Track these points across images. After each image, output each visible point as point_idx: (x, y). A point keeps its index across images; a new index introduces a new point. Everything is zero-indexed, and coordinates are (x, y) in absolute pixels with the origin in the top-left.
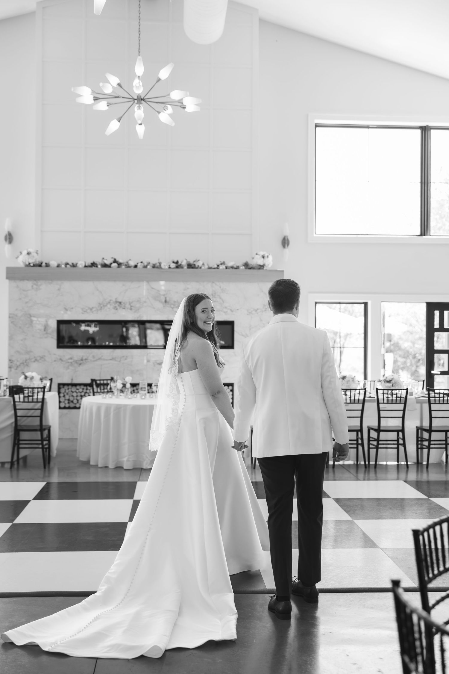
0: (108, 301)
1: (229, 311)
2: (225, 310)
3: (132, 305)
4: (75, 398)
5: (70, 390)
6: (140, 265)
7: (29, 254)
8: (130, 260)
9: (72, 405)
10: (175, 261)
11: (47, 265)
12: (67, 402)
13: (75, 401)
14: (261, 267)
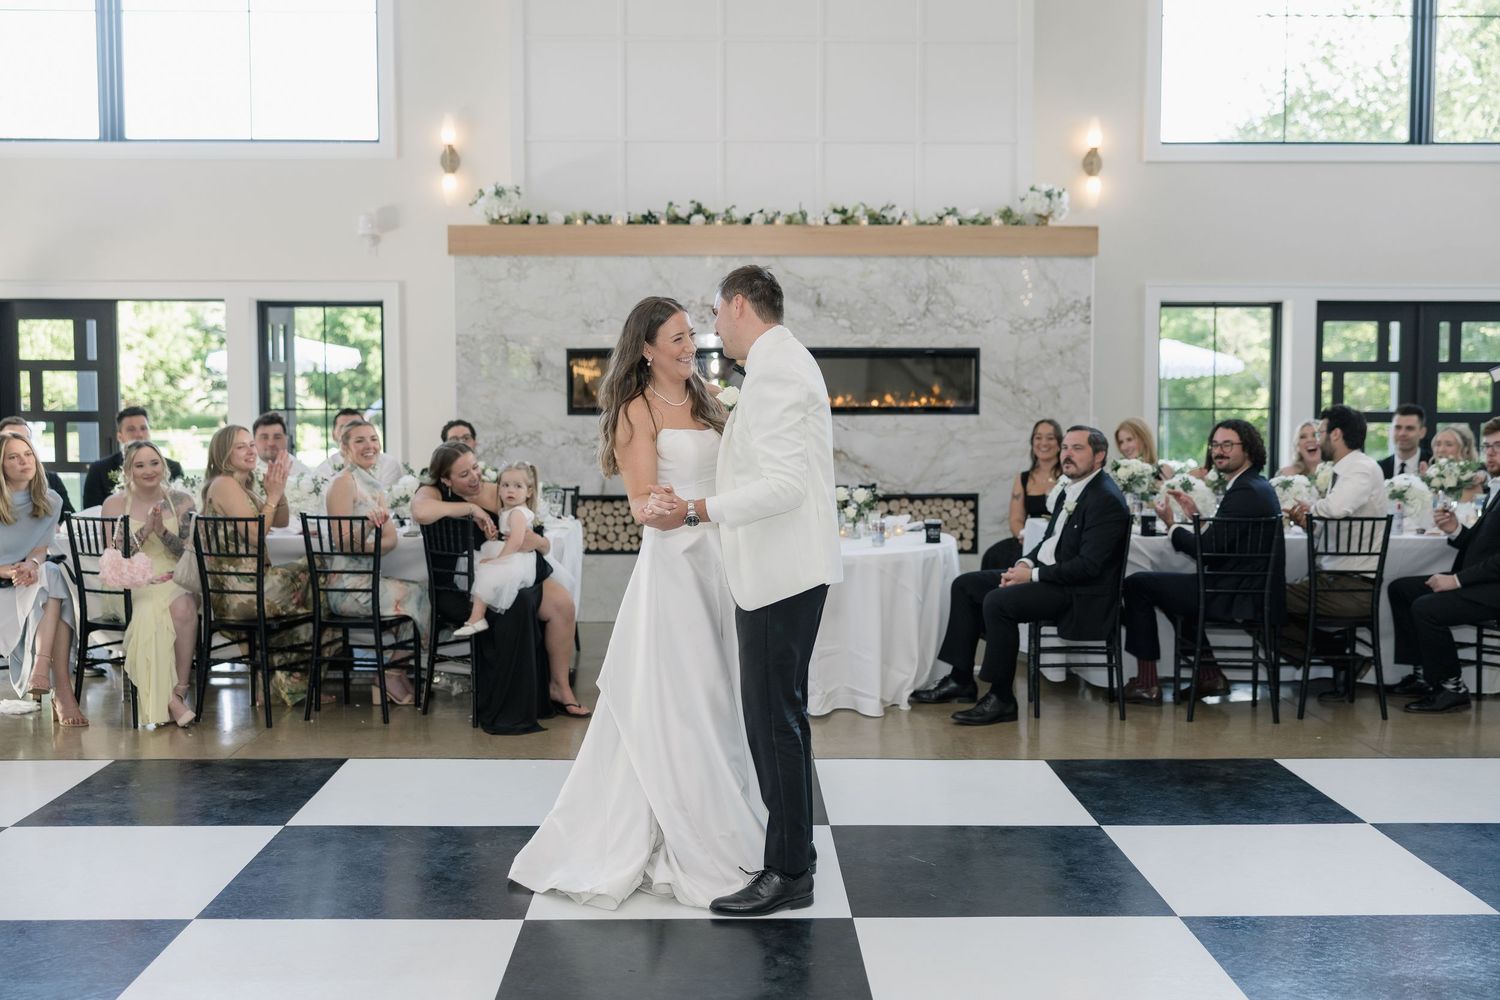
1: (967, 324)
2: (958, 323)
4: (611, 529)
5: (599, 511)
6: (757, 219)
7: (499, 193)
8: (734, 207)
9: (604, 546)
10: (839, 208)
11: (542, 221)
12: (591, 537)
13: (612, 537)
14: (1042, 219)
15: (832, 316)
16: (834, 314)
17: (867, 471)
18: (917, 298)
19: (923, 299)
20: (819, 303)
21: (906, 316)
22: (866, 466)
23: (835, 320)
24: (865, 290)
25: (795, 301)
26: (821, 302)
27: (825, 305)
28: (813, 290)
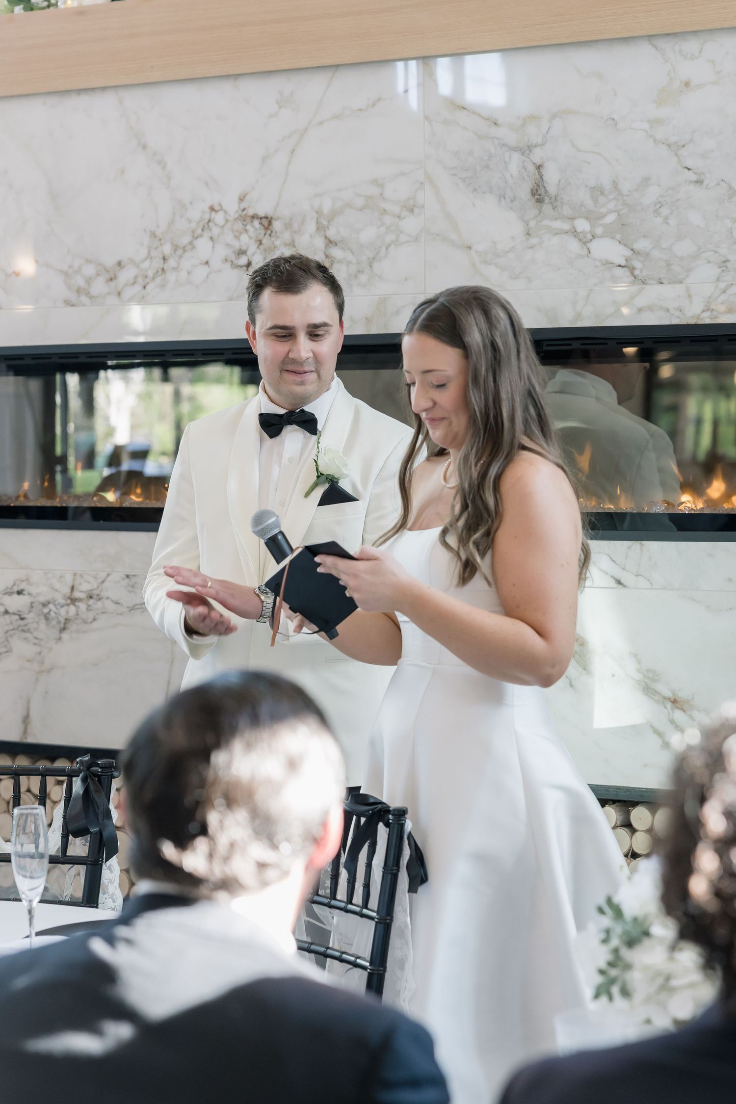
0: (197, 213)
3: (331, 233)
22: (675, 702)
23: (585, 243)
24: (669, 146)
25: (475, 190)
26: (546, 192)
27: (556, 197)
28: (523, 154)
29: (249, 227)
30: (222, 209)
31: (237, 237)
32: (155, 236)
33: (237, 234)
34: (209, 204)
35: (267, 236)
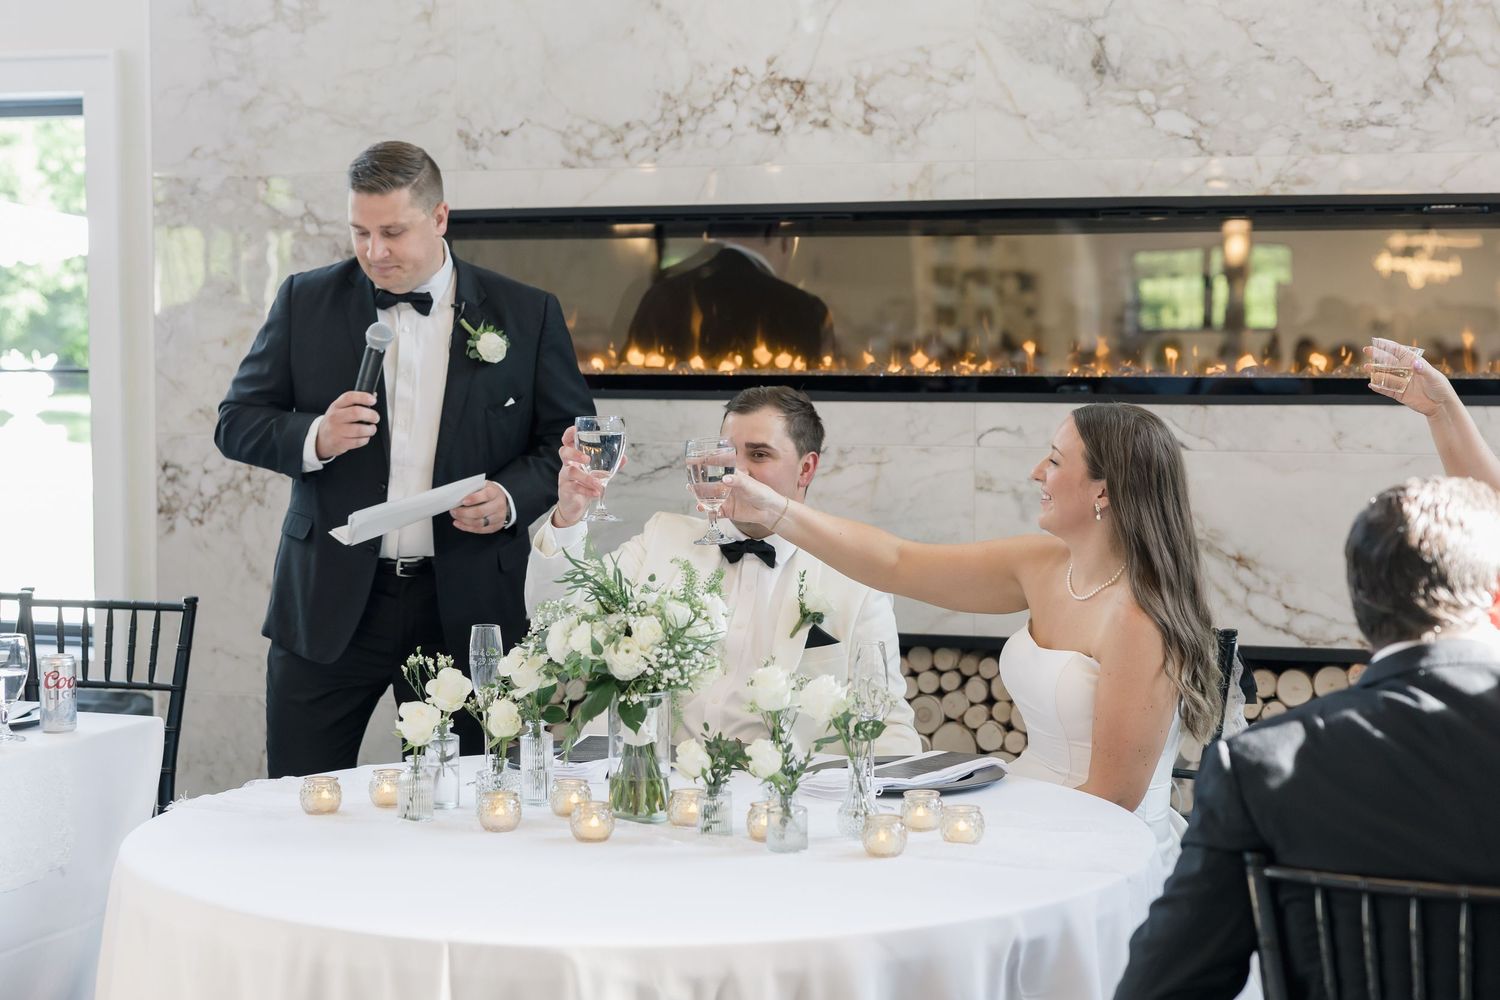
15: (1138, 104)
16: (1146, 97)
17: (1243, 573)
18: (1403, 41)
19: (1422, 42)
20: (1099, 65)
21: (1368, 96)
22: (1240, 560)
23: (1149, 115)
24: (1239, 22)
25: (1031, 60)
26: (1108, 63)
27: (1119, 71)
28: (1084, 25)
29: (778, 91)
30: (747, 72)
31: (764, 101)
32: (670, 98)
33: (764, 98)
34: (733, 66)
35: (799, 100)
